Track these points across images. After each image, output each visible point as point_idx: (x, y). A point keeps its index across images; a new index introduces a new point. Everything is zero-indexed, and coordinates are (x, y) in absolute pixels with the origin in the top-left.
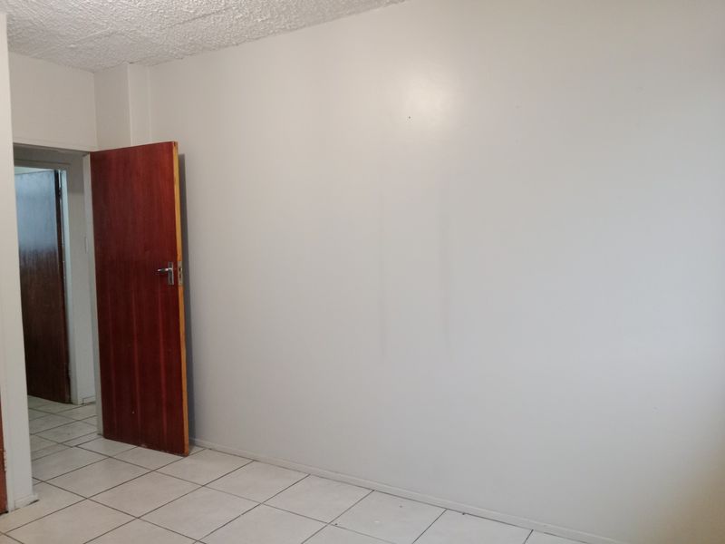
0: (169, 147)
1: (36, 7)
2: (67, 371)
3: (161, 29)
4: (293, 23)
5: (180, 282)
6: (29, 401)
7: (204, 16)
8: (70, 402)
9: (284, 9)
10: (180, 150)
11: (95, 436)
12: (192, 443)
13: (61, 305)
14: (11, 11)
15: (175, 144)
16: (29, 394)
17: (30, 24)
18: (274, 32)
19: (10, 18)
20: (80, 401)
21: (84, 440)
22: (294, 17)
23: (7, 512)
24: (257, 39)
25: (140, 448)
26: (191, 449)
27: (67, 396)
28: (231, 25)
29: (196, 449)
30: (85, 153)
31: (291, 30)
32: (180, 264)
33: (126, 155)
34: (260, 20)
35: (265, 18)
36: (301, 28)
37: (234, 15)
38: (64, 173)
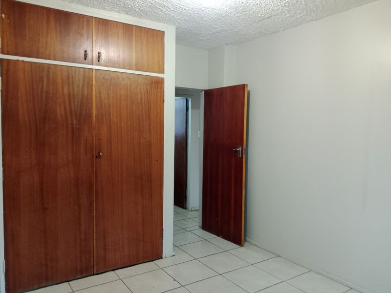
0: (243, 87)
1: (189, 22)
2: (186, 193)
3: (245, 26)
4: (318, 16)
5: (244, 156)
6: (174, 208)
7: (269, 17)
8: (185, 208)
9: (315, 9)
10: (249, 88)
11: (198, 227)
12: (245, 240)
13: (185, 162)
14: (178, 25)
15: (247, 85)
16: (174, 205)
17: (185, 30)
18: (306, 22)
19: (177, 28)
20: (190, 209)
21: (193, 228)
22: (320, 12)
23: (162, 258)
24: (295, 26)
25: (219, 238)
26: (244, 243)
27: (185, 206)
28: (282, 21)
29: (246, 244)
30: (202, 91)
31: (317, 20)
32: (244, 147)
33: (221, 91)
34: (299, 16)
35: (302, 15)
36: (323, 18)
37: (285, 15)
38: (190, 99)
